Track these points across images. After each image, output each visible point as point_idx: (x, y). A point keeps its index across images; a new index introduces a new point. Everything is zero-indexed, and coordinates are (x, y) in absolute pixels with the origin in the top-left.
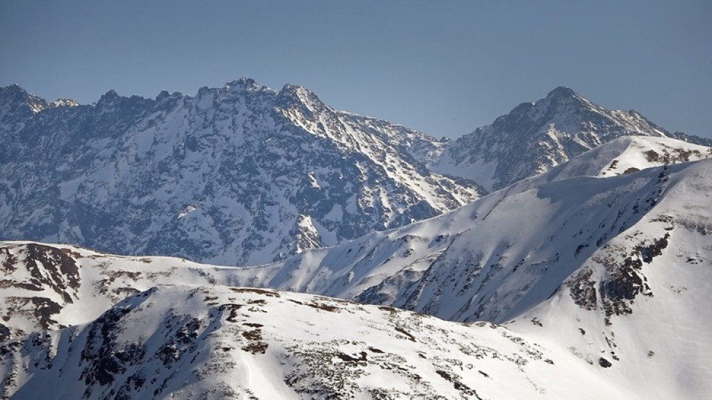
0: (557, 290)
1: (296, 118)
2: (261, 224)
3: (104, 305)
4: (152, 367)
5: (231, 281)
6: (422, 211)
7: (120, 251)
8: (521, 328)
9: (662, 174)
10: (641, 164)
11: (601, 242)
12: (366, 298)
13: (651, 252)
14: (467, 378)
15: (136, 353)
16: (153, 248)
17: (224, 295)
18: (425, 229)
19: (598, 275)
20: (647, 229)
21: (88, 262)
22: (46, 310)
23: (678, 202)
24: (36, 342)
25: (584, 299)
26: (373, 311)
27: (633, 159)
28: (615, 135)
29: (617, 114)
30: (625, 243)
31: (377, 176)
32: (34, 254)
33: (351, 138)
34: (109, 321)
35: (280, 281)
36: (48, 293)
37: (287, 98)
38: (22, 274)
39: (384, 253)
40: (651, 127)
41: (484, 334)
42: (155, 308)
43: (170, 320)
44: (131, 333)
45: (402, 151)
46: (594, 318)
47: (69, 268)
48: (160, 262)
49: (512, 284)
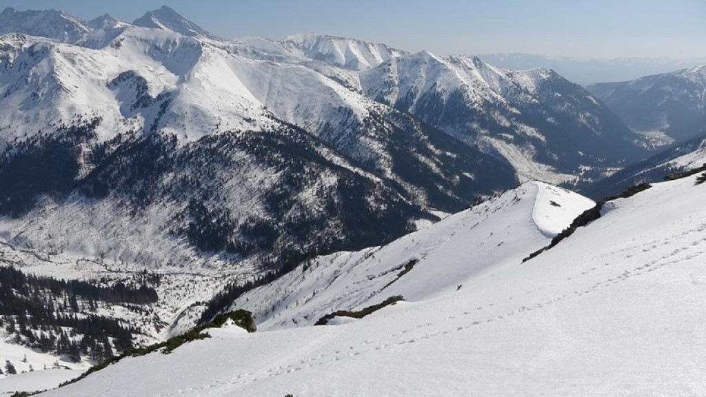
0: (107, 45)
1: (62, 16)
2: (58, 32)
3: (31, 44)
4: (40, 54)
5: (53, 41)
6: (85, 32)
7: (33, 35)
8: (102, 50)
9: (123, 28)
10: (120, 26)
11: (114, 38)
12: (77, 45)
13: (122, 40)
14: (94, 58)
15: (37, 52)
16: (39, 35)
17: (52, 43)
18: (85, 35)
19: (114, 43)
20: (121, 36)
21: (27, 37)
22: (21, 45)
23: (126, 32)
24: (19, 50)
25: (112, 46)
26: (78, 47)
27: (118, 26)
28: (116, 22)
29: (116, 19)
30: (118, 38)
31: (77, 26)
32: (18, 35)
33: (72, 20)
34: (32, 47)
35: (62, 42)
36: (21, 42)
37: (61, 13)
38: (16, 38)
39: (79, 38)
40: (121, 21)
41: (97, 51)
42: (40, 45)
43: (43, 47)
44: (36, 49)
45: (81, 22)
46: (114, 49)
47: (24, 38)
48: (40, 38)
49: (101, 43)
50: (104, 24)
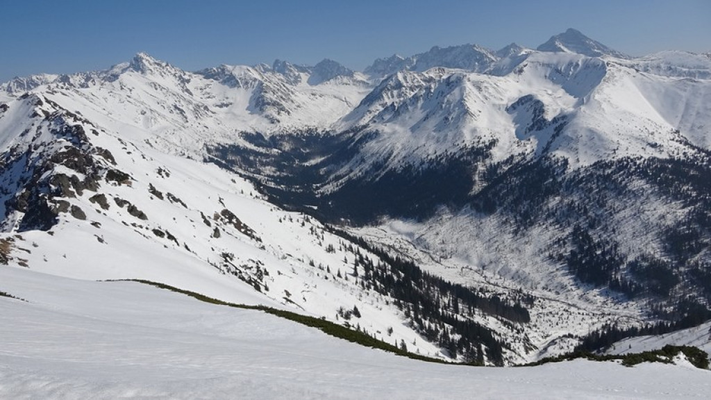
0: (511, 72)
1: (475, 48)
2: (470, 64)
3: (448, 76)
4: (455, 84)
5: (466, 72)
6: (493, 61)
7: (451, 68)
8: (506, 77)
9: (527, 55)
10: (524, 53)
11: (518, 65)
12: (485, 73)
13: (525, 66)
14: (498, 84)
15: (453, 82)
16: (456, 67)
17: (465, 74)
18: (493, 64)
19: (517, 69)
20: (525, 63)
21: (446, 69)
23: (530, 59)
24: (439, 81)
25: (515, 73)
26: (485, 75)
27: (523, 53)
28: (521, 49)
29: (521, 46)
30: (521, 65)
31: (486, 56)
32: (439, 69)
33: (483, 51)
34: (449, 78)
35: (473, 72)
36: (441, 74)
37: (474, 46)
38: (437, 71)
39: (487, 67)
40: (526, 48)
41: (501, 78)
42: (455, 76)
43: (457, 77)
44: (452, 79)
45: (490, 53)
46: (516, 75)
47: (444, 71)
48: (456, 69)
49: (505, 71)
50: (509, 53)
